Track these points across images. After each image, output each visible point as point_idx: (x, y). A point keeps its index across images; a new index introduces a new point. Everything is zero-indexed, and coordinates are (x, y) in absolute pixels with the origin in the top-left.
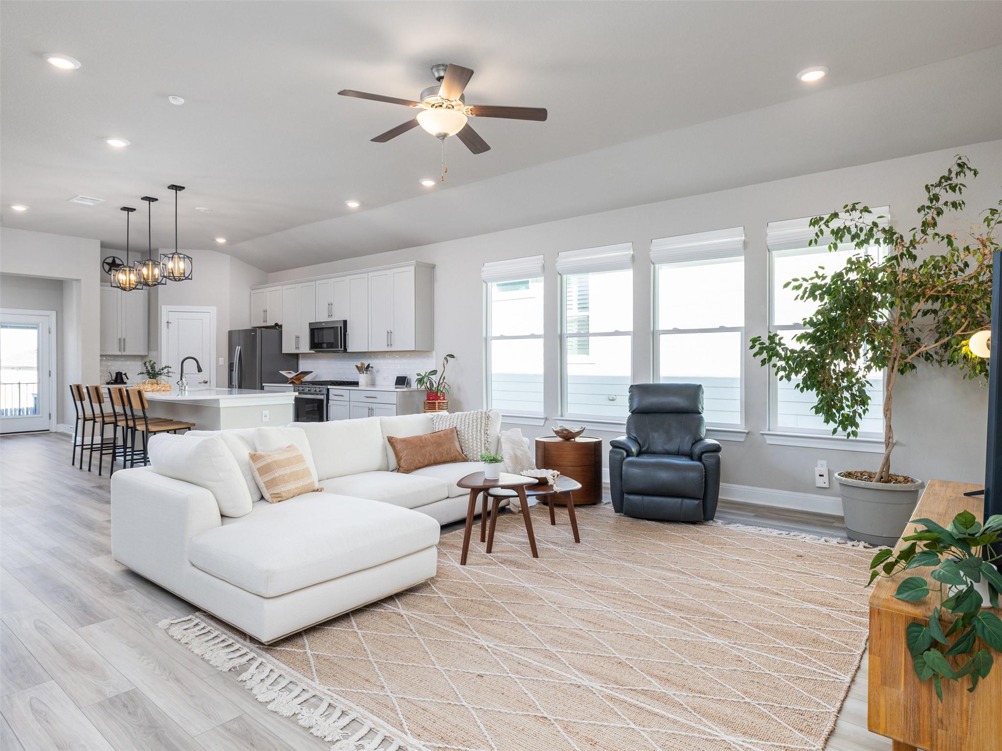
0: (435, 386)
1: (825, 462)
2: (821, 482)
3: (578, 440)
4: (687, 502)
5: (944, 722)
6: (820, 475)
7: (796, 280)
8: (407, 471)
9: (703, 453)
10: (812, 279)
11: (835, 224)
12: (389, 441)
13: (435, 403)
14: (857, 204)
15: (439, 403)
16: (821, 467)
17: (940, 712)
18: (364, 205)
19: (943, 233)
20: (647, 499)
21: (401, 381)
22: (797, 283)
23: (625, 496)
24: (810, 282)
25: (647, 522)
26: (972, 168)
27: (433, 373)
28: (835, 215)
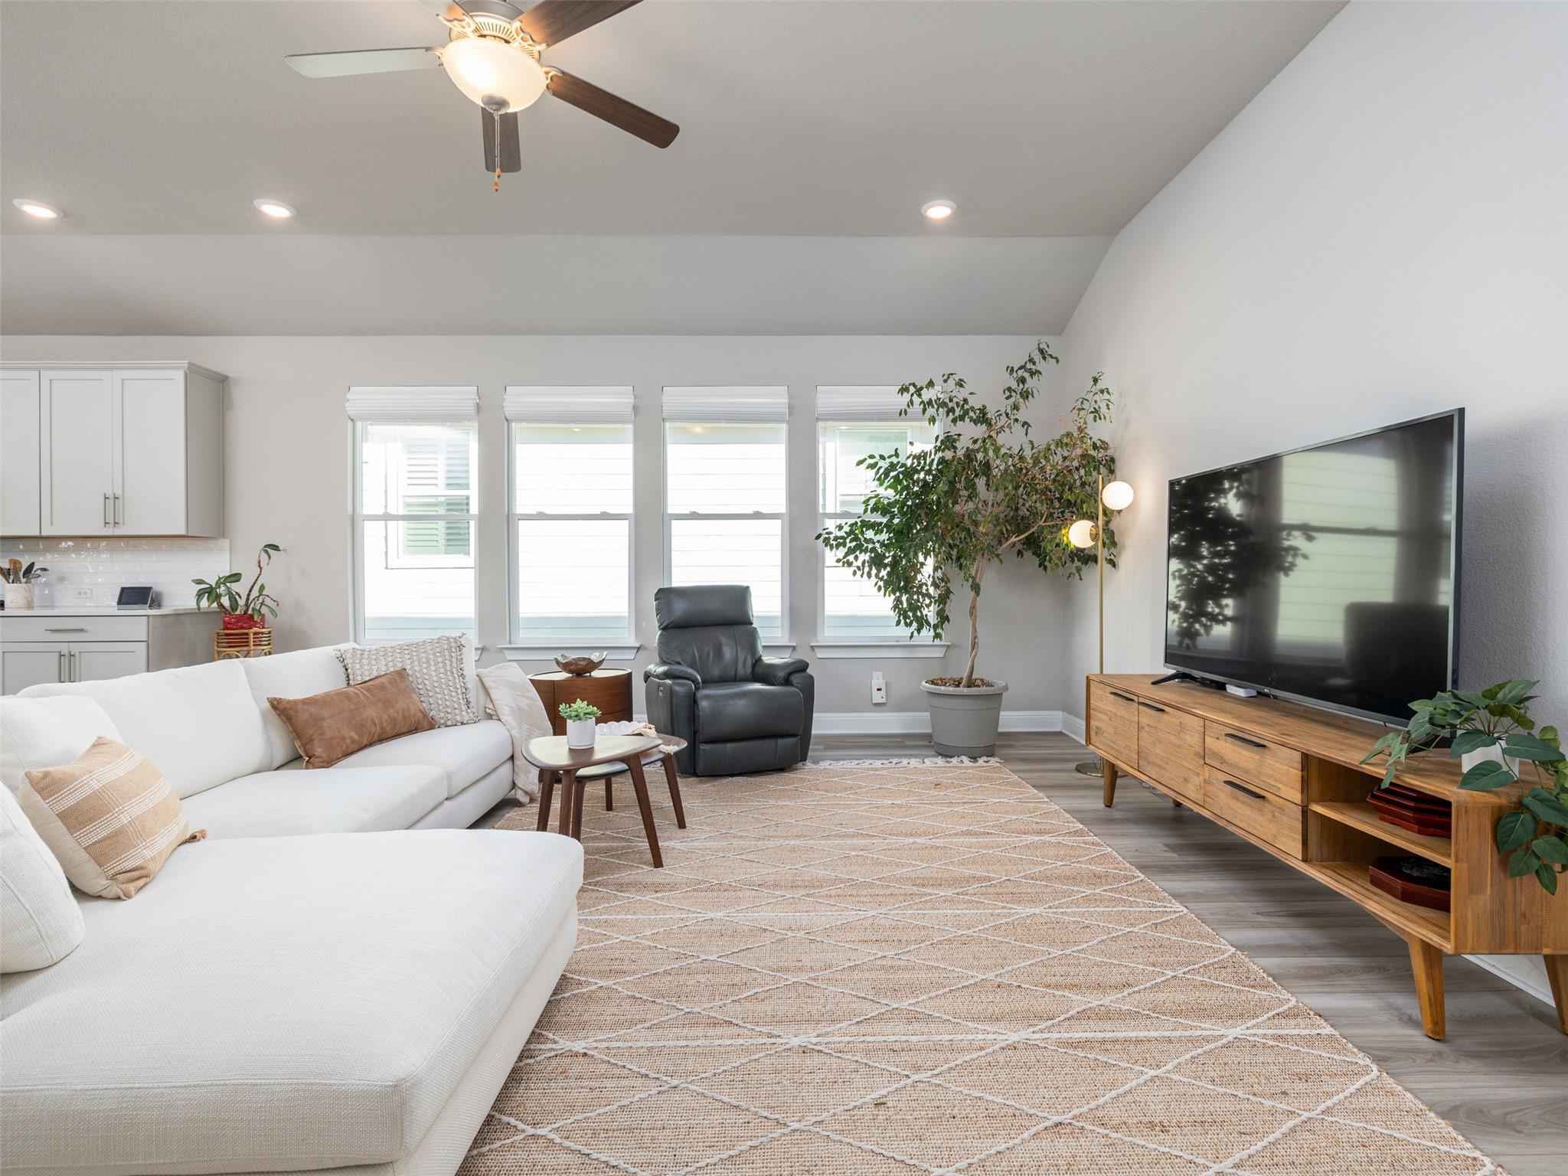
0: (242, 602)
1: (880, 673)
2: (878, 698)
3: (597, 674)
4: (781, 742)
5: (1527, 915)
6: (879, 690)
7: (872, 457)
8: (328, 763)
9: (790, 674)
10: (889, 457)
11: (927, 394)
12: (274, 707)
13: (247, 634)
14: (952, 374)
15: (255, 634)
16: (878, 681)
17: (1523, 905)
18: (69, 217)
19: (1022, 419)
20: (729, 746)
21: (135, 596)
22: (872, 461)
23: (701, 747)
24: (888, 460)
25: (730, 779)
26: (1054, 356)
27: (232, 579)
28: (931, 384)
